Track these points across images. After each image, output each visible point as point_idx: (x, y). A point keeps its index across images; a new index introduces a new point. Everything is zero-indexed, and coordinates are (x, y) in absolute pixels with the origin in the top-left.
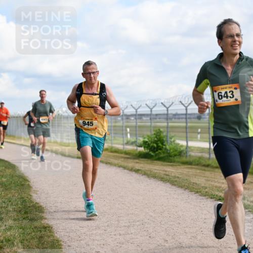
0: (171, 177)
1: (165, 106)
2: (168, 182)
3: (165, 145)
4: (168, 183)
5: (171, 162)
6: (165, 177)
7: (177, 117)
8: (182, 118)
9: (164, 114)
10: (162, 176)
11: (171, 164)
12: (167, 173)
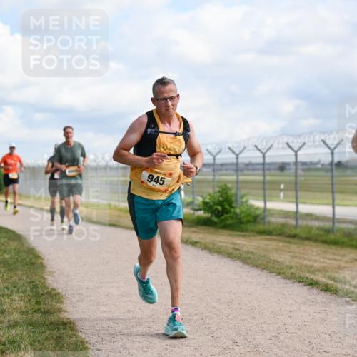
0: (241, 252)
1: (234, 152)
2: (239, 259)
3: (233, 207)
4: (238, 261)
5: (242, 231)
6: (234, 252)
7: (250, 167)
8: (258, 169)
9: (232, 164)
10: (231, 251)
11: (243, 234)
12: (237, 247)
